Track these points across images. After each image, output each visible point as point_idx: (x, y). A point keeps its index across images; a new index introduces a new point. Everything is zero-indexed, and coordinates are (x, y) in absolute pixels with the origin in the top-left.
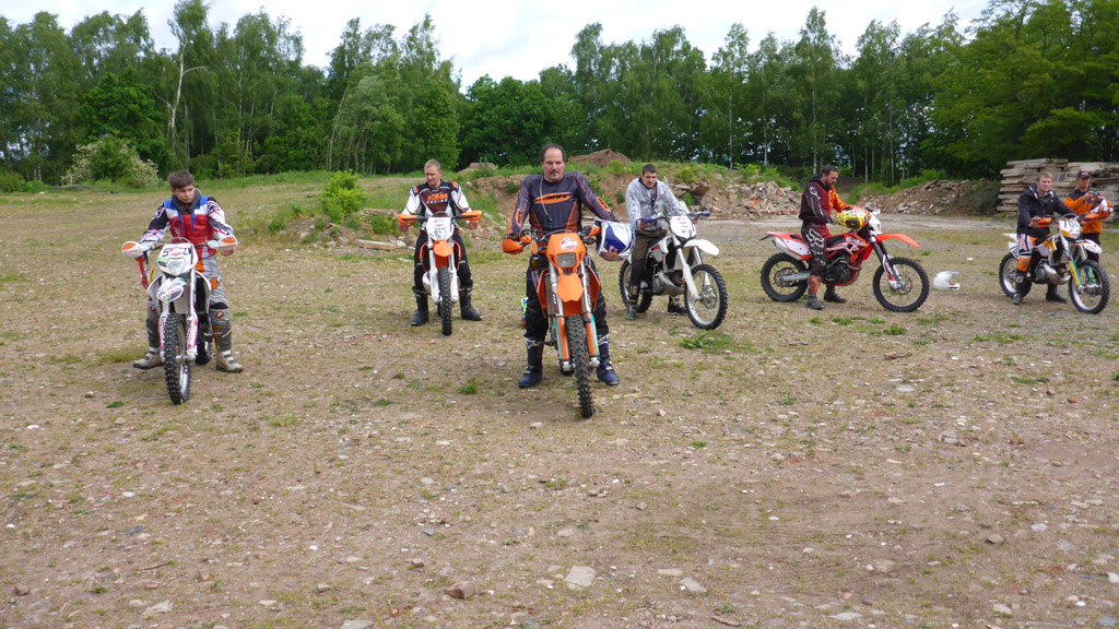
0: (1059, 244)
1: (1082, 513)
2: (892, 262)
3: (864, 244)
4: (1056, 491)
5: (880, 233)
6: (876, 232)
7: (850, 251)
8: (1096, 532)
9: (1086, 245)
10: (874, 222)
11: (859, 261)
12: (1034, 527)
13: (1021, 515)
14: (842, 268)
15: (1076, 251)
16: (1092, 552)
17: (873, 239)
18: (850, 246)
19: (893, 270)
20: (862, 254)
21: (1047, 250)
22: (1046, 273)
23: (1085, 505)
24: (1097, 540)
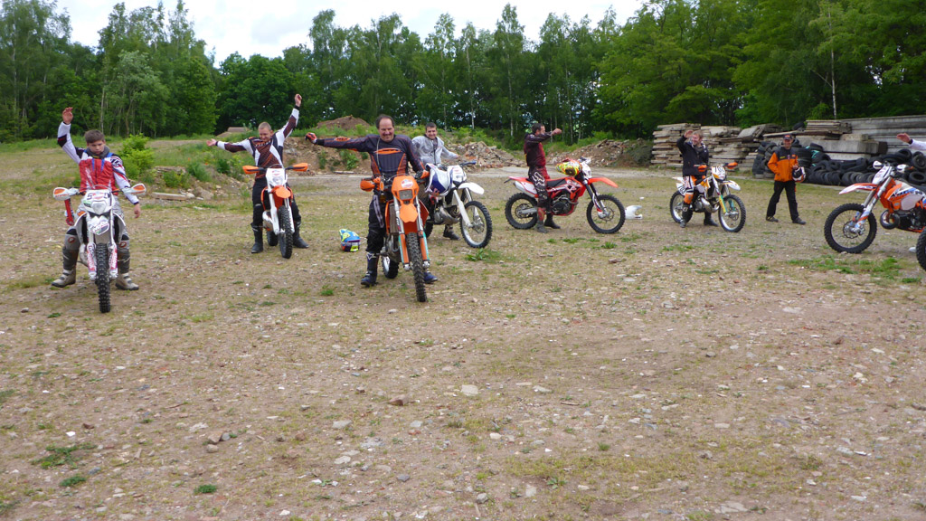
0: (712, 184)
1: (757, 338)
2: (599, 198)
3: (580, 185)
4: (738, 329)
5: (590, 177)
6: (588, 177)
7: (570, 190)
8: (767, 347)
9: (730, 184)
10: (586, 169)
11: (575, 198)
12: (731, 347)
13: (722, 342)
14: (564, 203)
15: (723, 189)
16: (766, 357)
17: (586, 182)
18: (570, 187)
19: (600, 204)
20: (579, 192)
21: (703, 188)
22: (703, 205)
23: (757, 334)
24: (767, 351)
